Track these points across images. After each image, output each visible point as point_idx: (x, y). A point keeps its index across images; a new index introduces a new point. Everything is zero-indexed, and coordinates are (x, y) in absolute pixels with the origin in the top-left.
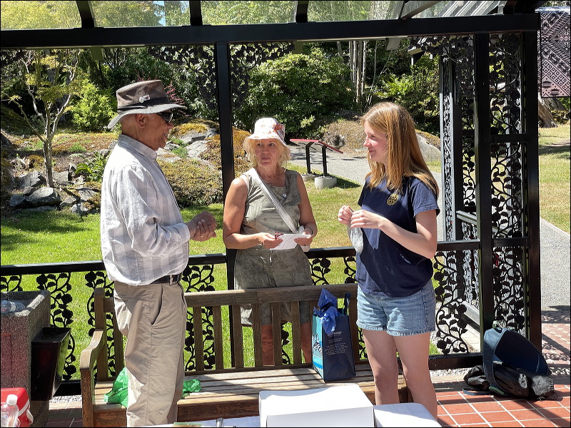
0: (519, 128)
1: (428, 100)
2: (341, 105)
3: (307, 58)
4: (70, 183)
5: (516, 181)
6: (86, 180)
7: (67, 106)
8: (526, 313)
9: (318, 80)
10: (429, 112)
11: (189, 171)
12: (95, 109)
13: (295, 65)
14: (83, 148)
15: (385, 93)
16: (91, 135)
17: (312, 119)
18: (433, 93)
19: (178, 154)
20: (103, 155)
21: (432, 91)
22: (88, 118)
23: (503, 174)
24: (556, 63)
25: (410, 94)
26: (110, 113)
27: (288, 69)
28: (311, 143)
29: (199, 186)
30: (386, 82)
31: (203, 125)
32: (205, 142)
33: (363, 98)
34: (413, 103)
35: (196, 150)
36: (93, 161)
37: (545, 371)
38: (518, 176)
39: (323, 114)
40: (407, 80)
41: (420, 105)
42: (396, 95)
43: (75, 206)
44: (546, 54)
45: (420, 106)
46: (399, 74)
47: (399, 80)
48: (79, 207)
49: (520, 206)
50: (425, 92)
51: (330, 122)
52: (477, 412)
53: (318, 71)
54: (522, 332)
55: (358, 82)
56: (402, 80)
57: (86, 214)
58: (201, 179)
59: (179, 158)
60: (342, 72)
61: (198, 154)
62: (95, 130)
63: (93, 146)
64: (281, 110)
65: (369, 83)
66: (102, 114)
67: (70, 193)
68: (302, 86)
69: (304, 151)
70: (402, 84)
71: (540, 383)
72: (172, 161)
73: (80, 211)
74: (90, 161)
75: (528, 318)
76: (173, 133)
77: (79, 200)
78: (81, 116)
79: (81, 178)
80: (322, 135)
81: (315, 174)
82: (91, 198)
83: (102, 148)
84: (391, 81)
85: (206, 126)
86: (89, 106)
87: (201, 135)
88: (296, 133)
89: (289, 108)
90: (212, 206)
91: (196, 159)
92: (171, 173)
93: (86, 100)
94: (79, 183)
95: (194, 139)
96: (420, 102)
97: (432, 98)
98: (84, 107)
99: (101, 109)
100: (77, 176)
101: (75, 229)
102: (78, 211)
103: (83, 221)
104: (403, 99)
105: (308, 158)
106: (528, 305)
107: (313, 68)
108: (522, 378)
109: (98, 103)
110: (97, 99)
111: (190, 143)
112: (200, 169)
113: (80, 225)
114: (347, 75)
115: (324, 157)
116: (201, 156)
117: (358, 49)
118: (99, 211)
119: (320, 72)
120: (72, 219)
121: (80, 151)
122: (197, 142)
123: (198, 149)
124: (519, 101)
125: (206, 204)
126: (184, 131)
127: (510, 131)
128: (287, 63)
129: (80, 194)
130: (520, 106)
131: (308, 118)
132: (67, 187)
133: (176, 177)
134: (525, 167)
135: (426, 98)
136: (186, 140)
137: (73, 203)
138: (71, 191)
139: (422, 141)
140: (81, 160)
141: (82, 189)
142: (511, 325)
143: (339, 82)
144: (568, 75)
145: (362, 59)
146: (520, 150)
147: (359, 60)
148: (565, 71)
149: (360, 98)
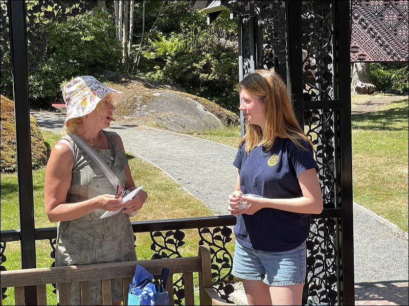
0: (331, 94)
5: (329, 150)
10: (205, 75)
15: (152, 53)
21: (207, 52)
24: (365, 28)
25: (181, 54)
30: (153, 41)
33: (129, 60)
38: (330, 144)
40: (177, 39)
41: (195, 67)
42: (165, 56)
44: (356, 18)
46: (167, 31)
47: (166, 39)
49: (334, 176)
50: (200, 52)
53: (80, 27)
55: (124, 41)
56: (170, 40)
65: (137, 41)
70: (171, 44)
96: (195, 65)
97: (208, 61)
104: (172, 60)
106: (340, 279)
107: (74, 23)
117: (124, 5)
119: (83, 27)
124: (331, 66)
130: (332, 72)
134: (338, 134)
135: (201, 60)
139: (198, 107)
143: (103, 40)
144: (376, 41)
145: (129, 15)
146: (333, 118)
147: (126, 15)
148: (373, 37)
149: (127, 58)
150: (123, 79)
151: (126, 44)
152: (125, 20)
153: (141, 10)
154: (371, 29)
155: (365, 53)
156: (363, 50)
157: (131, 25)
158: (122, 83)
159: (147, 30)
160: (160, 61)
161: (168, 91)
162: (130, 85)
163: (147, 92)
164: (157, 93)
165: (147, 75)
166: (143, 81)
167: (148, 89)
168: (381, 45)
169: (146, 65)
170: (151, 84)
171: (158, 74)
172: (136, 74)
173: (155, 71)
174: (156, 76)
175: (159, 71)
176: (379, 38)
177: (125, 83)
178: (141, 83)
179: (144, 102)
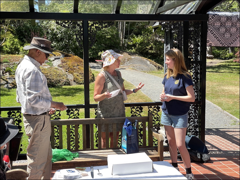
0: (199, 58)
1: (150, 46)
2: (115, 47)
4: (4, 75)
5: (197, 79)
6: (10, 74)
7: (3, 43)
10: (151, 51)
11: (54, 72)
12: (13, 44)
14: (8, 61)
15: (132, 43)
16: (10, 55)
18: (152, 43)
19: (49, 64)
20: (17, 64)
22: (9, 48)
25: (141, 43)
26: (19, 47)
29: (59, 78)
30: (132, 38)
31: (59, 53)
32: (60, 60)
34: (144, 47)
35: (56, 63)
36: (13, 66)
37: (207, 152)
38: (198, 77)
40: (141, 38)
42: (136, 44)
43: (6, 85)
44: (209, 30)
45: (147, 48)
46: (137, 35)
48: (8, 86)
49: (198, 89)
50: (149, 43)
52: (182, 167)
53: (106, 32)
56: (138, 38)
57: (11, 88)
58: (59, 75)
59: (49, 67)
60: (115, 33)
61: (57, 65)
62: (12, 54)
63: (12, 60)
64: (90, 48)
65: (125, 38)
66: (15, 47)
67: (4, 80)
68: (99, 38)
69: (100, 65)
71: (205, 156)
72: (47, 68)
73: (8, 87)
74: (12, 66)
77: (7, 83)
78: (7, 47)
79: (7, 73)
82: (13, 82)
83: (16, 61)
84: (134, 38)
85: (60, 53)
86: (10, 43)
87: (58, 57)
88: (96, 58)
89: (93, 47)
90: (64, 87)
91: (57, 67)
92: (46, 72)
93: (9, 41)
94: (7, 75)
95: (55, 59)
97: (152, 46)
98: (8, 43)
99: (15, 44)
100: (6, 72)
101: (7, 95)
102: (7, 87)
103: (10, 91)
104: (139, 45)
107: (104, 31)
108: (198, 154)
109: (14, 42)
110: (13, 40)
111: (54, 60)
112: (59, 71)
113: (9, 93)
114: (117, 34)
116: (59, 66)
117: (122, 25)
118: (16, 87)
119: (107, 33)
120: (5, 90)
121: (7, 62)
122: (57, 60)
123: (57, 63)
124: (199, 48)
125: (61, 86)
129: (8, 80)
130: (200, 50)
131: (101, 52)
132: (2, 77)
133: (49, 74)
134: (201, 74)
136: (52, 59)
137: (5, 84)
138: (4, 79)
139: (148, 63)
140: (8, 66)
141: (9, 78)
143: (114, 37)
145: (124, 28)
146: (199, 67)
147: (122, 28)
148: (215, 37)
149: (122, 44)
150: (121, 52)
151: (122, 39)
152: (122, 30)
153: (128, 26)
154: (215, 34)
155: (212, 43)
157: (124, 32)
159: (130, 34)
160: (134, 45)
161: (137, 56)
163: (129, 57)
164: (133, 57)
165: (129, 51)
166: (128, 52)
167: (129, 55)
169: (129, 47)
170: (131, 54)
171: (134, 50)
172: (125, 50)
173: (132, 49)
174: (133, 51)
175: (134, 49)
177: (121, 53)
178: (127, 54)
179: (128, 60)
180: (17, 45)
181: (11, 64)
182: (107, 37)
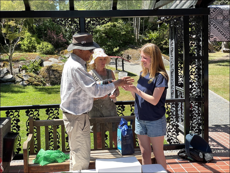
0: (201, 54)
1: (165, 41)
2: (130, 43)
3: (116, 23)
4: (20, 73)
5: (199, 75)
6: (26, 72)
7: (19, 41)
8: (203, 128)
9: (121, 32)
10: (165, 46)
12: (30, 43)
13: (112, 26)
14: (25, 59)
15: (148, 38)
16: (28, 53)
17: (118, 48)
18: (166, 39)
19: (64, 61)
20: (33, 61)
21: (166, 38)
22: (27, 47)
23: (194, 72)
24: (216, 28)
25: (157, 39)
26: (36, 45)
27: (108, 28)
28: (118, 58)
30: (148, 34)
33: (138, 40)
34: (159, 42)
36: (29, 64)
37: (210, 151)
38: (200, 73)
39: (122, 46)
40: (157, 33)
41: (162, 43)
42: (152, 39)
43: (21, 82)
44: (212, 24)
46: (153, 31)
47: (153, 33)
48: (23, 83)
49: (201, 85)
50: (163, 38)
51: (125, 50)
52: (183, 167)
54: (201, 135)
55: (136, 33)
57: (26, 86)
60: (130, 29)
62: (30, 52)
63: (29, 58)
64: (106, 44)
65: (141, 34)
66: (33, 45)
67: (19, 77)
68: (114, 35)
69: (115, 61)
70: (154, 35)
71: (208, 156)
72: (61, 65)
75: (203, 130)
76: (62, 53)
77: (23, 80)
78: (24, 46)
80: (122, 55)
81: (119, 70)
82: (28, 79)
83: (33, 59)
84: (150, 33)
86: (28, 42)
88: (111, 54)
89: (109, 43)
92: (61, 69)
93: (26, 39)
94: (23, 73)
96: (161, 42)
97: (166, 41)
98: (26, 42)
99: (32, 43)
100: (22, 70)
101: (21, 92)
102: (23, 84)
103: (25, 88)
104: (155, 40)
105: (116, 64)
106: (203, 124)
107: (119, 27)
108: (201, 154)
109: (31, 40)
113: (23, 90)
114: (132, 31)
115: (123, 64)
117: (136, 21)
119: (121, 29)
120: (20, 88)
121: (23, 60)
124: (201, 43)
126: (66, 52)
127: (197, 55)
128: (108, 25)
129: (23, 77)
130: (201, 45)
131: (116, 48)
132: (18, 75)
134: (203, 69)
135: (164, 40)
136: (67, 56)
140: (24, 64)
141: (24, 76)
142: (197, 132)
143: (129, 33)
144: (221, 33)
146: (201, 63)
147: (137, 25)
148: (219, 31)
150: (136, 47)
151: (137, 35)
152: (137, 26)
153: (143, 22)
154: (218, 28)
155: (216, 38)
156: (215, 37)
157: (139, 28)
158: (135, 49)
159: (145, 30)
160: (150, 41)
162: (138, 50)
168: (223, 35)
172: (140, 46)
176: (222, 32)
180: (34, 43)
181: (27, 62)
182: (122, 33)
